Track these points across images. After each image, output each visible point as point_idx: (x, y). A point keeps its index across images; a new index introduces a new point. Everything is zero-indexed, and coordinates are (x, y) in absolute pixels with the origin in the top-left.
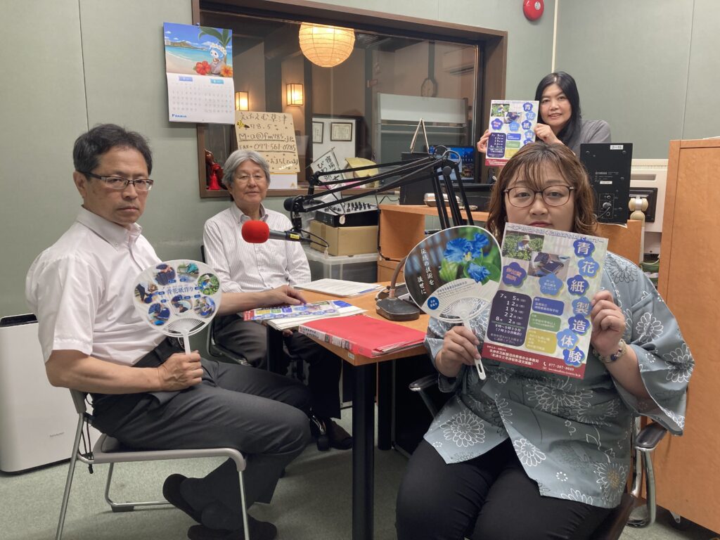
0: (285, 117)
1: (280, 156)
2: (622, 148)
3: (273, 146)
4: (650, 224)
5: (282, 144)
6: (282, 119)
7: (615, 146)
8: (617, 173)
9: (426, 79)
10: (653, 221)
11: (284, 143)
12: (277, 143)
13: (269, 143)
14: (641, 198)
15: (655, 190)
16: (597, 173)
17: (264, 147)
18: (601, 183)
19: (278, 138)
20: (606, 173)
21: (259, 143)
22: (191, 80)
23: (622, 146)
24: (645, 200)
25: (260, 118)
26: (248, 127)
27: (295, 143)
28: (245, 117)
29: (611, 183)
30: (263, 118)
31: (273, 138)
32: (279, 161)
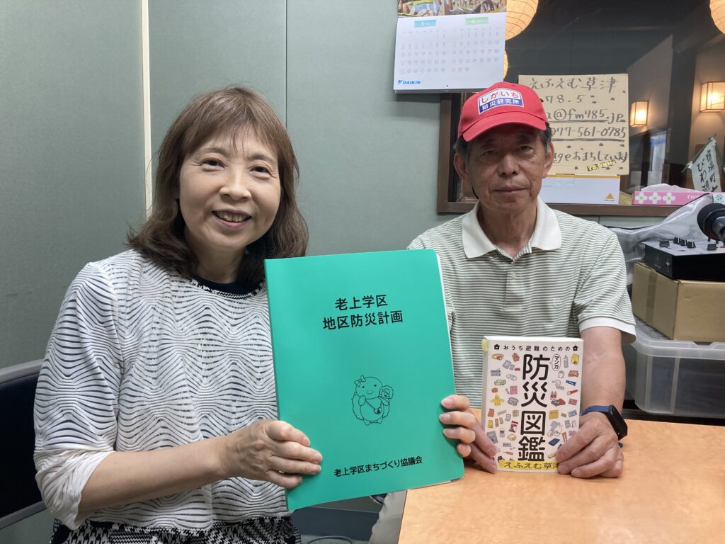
0: (613, 81)
1: (593, 147)
3: (583, 130)
6: (608, 84)
17: (565, 133)
19: (594, 117)
21: (557, 126)
25: (564, 84)
27: (626, 125)
30: (571, 84)
31: (586, 118)
32: (589, 155)
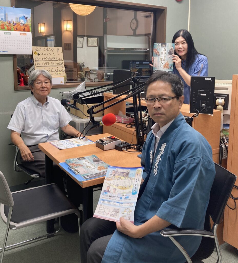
0: (58, 49)
1: (55, 68)
2: (210, 79)
3: (52, 63)
4: (226, 111)
5: (57, 62)
7: (207, 78)
8: (208, 91)
9: (133, 19)
10: (227, 109)
11: (58, 62)
12: (54, 62)
13: (50, 62)
14: (222, 99)
15: (228, 95)
16: (199, 90)
17: (47, 64)
18: (201, 95)
19: (55, 59)
20: (203, 90)
21: (45, 62)
22: (10, 33)
23: (210, 78)
24: (223, 100)
25: (45, 50)
26: (40, 54)
27: (63, 62)
28: (38, 49)
29: (205, 95)
30: (47, 50)
31: (52, 60)
32: (55, 71)
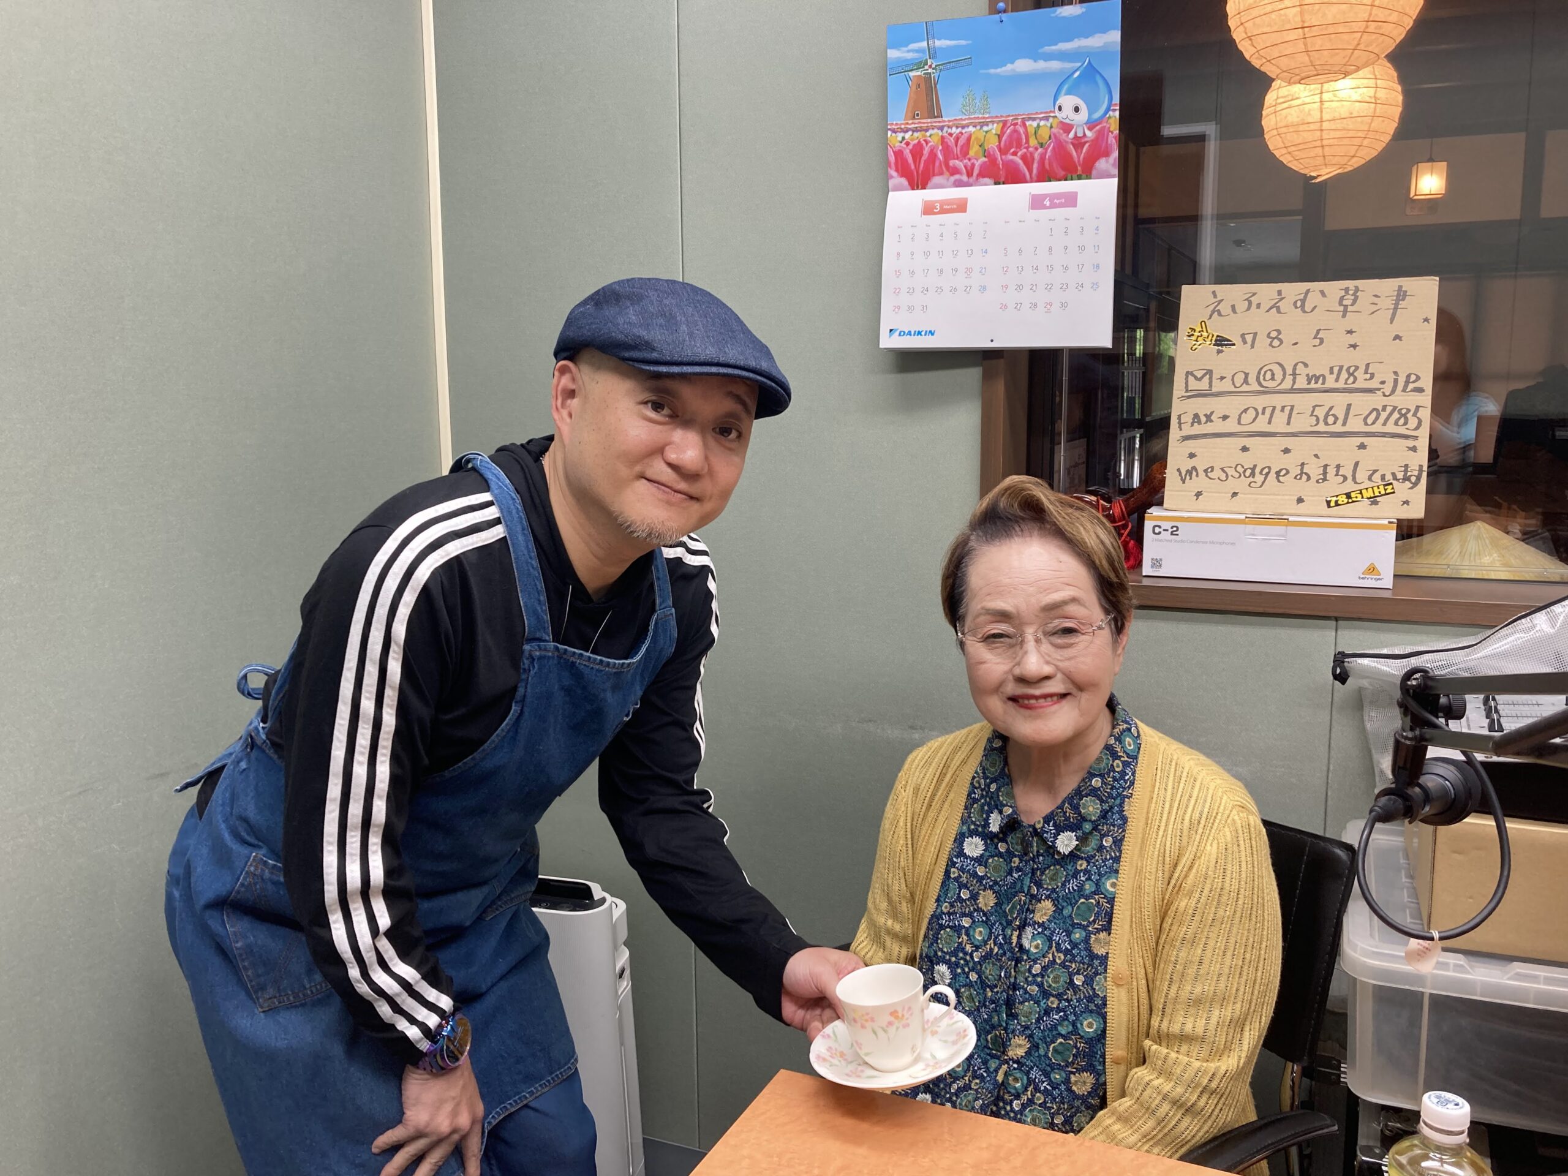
0: (1401, 295)
3: (1320, 413)
5: (1363, 403)
6: (1389, 303)
11: (1377, 401)
12: (1339, 401)
17: (1280, 419)
19: (1351, 379)
21: (1260, 402)
25: (1285, 305)
26: (1231, 344)
27: (1426, 399)
31: (1330, 383)
32: (1331, 471)
